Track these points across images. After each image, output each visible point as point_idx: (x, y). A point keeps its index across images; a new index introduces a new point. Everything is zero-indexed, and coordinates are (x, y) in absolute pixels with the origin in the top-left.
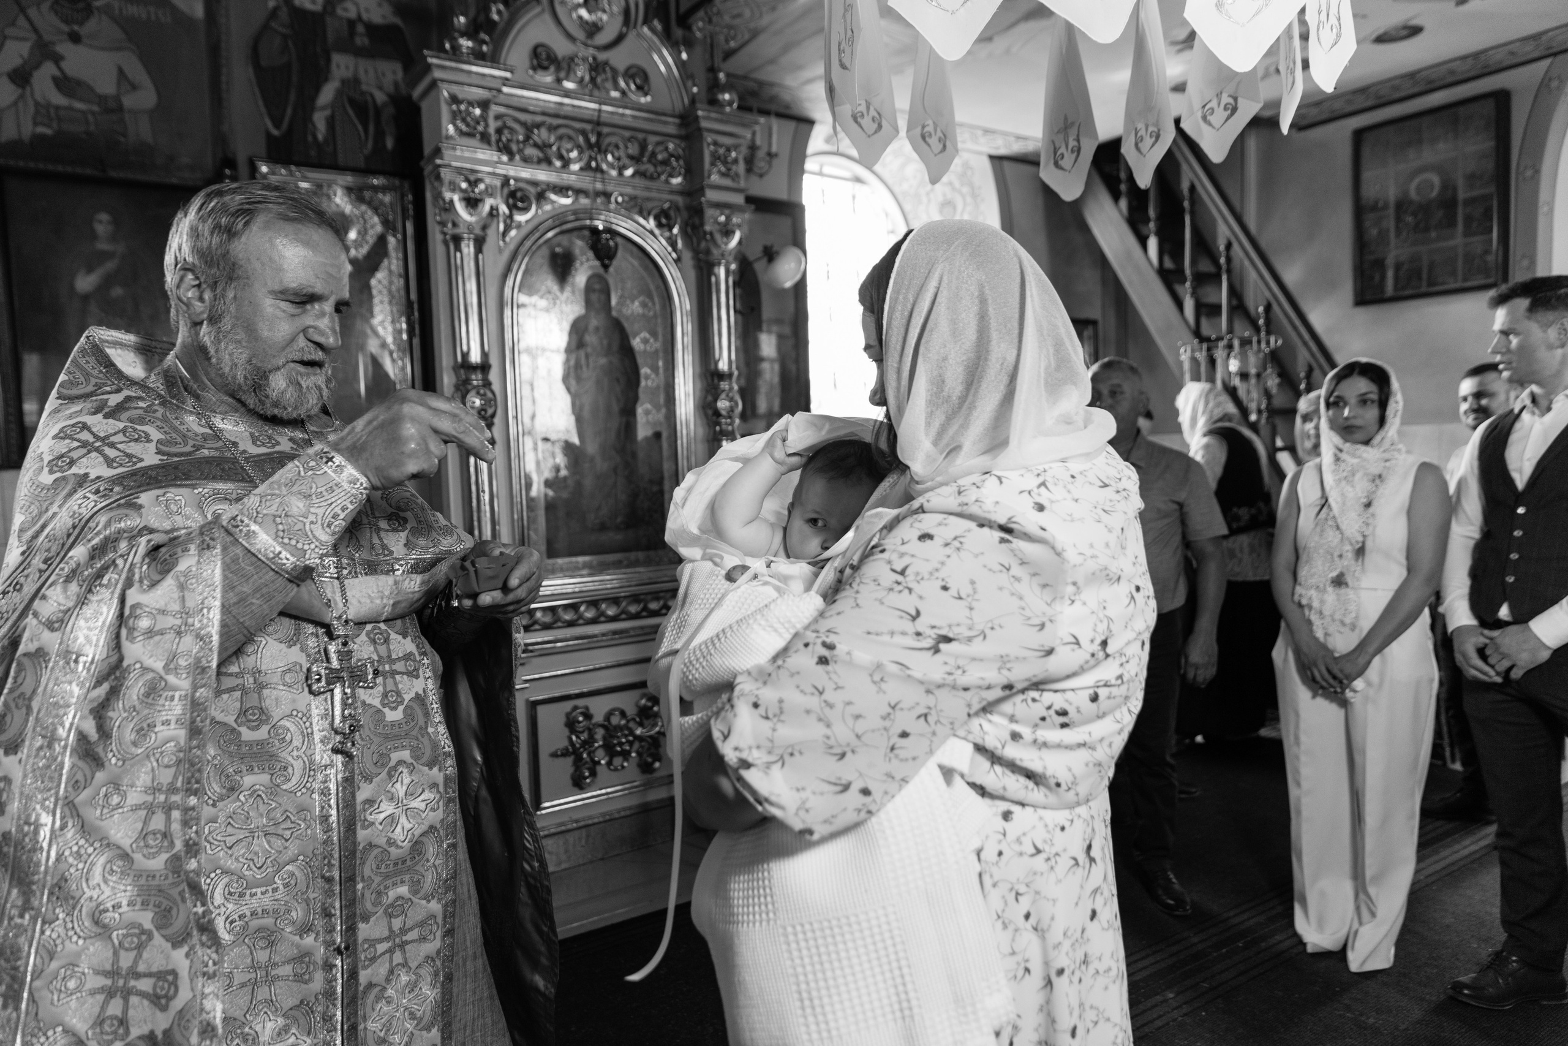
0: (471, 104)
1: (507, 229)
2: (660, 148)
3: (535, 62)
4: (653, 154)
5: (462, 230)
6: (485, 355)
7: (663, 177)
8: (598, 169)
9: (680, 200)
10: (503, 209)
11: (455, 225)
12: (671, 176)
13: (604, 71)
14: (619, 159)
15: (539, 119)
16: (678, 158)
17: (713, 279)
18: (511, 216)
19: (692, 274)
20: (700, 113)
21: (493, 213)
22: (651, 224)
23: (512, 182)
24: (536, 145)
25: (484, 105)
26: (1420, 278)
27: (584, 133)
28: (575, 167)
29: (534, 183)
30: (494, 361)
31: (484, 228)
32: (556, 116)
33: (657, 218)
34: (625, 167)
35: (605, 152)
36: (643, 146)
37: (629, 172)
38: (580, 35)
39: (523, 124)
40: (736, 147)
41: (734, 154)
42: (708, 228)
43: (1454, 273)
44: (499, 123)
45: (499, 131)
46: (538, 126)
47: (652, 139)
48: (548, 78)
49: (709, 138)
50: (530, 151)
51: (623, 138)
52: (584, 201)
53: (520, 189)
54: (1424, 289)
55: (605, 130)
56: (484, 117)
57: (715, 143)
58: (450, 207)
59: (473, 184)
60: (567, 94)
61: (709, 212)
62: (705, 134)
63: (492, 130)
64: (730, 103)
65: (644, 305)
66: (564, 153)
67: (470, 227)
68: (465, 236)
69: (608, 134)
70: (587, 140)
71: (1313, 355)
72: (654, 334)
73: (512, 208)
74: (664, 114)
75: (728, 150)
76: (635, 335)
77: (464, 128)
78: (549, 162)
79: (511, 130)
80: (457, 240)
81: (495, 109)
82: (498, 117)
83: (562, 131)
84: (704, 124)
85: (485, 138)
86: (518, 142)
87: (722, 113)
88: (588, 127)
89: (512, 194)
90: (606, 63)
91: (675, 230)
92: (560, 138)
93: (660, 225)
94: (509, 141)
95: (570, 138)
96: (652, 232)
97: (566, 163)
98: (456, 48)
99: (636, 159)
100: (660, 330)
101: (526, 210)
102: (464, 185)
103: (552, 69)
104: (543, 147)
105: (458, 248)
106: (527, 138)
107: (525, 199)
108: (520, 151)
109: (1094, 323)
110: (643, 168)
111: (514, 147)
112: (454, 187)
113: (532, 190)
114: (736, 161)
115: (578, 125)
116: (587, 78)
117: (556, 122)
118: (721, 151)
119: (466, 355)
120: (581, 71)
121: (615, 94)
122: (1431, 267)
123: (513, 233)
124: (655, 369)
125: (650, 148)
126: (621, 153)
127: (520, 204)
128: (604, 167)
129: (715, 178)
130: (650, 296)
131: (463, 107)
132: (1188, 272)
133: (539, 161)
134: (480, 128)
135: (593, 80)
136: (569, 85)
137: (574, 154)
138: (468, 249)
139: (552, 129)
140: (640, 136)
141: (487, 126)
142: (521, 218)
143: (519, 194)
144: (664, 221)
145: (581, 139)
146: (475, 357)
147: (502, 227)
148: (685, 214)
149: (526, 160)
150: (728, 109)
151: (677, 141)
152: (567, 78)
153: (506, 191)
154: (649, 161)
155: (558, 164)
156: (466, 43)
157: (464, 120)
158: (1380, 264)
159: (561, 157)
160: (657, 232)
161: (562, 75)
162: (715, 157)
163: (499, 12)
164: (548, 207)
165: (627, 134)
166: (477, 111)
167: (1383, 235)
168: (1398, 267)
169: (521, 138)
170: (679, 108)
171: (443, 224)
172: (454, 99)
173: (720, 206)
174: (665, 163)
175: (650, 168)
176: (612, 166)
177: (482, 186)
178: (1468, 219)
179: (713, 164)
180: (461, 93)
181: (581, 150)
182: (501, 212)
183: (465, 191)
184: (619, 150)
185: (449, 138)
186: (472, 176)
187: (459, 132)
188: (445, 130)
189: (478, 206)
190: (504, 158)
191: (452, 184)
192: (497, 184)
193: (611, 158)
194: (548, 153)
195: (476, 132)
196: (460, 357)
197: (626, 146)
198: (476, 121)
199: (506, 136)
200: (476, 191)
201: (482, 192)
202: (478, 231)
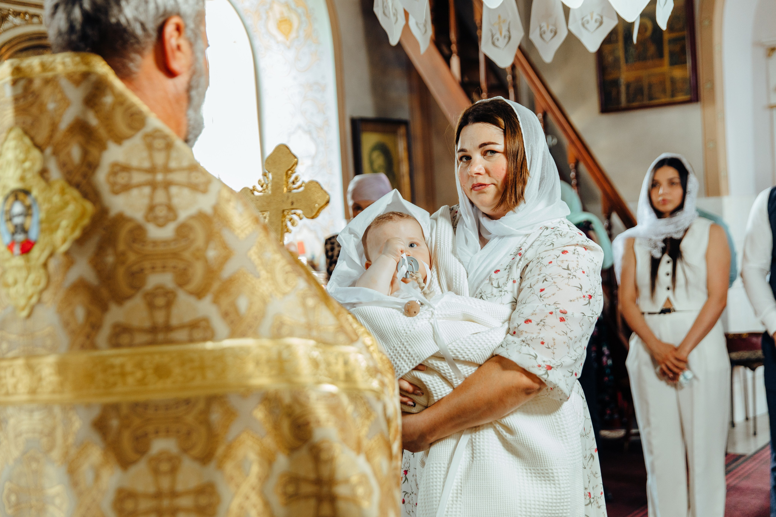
26: (642, 94)
43: (664, 91)
54: (646, 102)
71: (579, 151)
109: (405, 123)
122: (650, 86)
132: (483, 84)
158: (616, 83)
167: (617, 60)
168: (628, 86)
178: (672, 54)
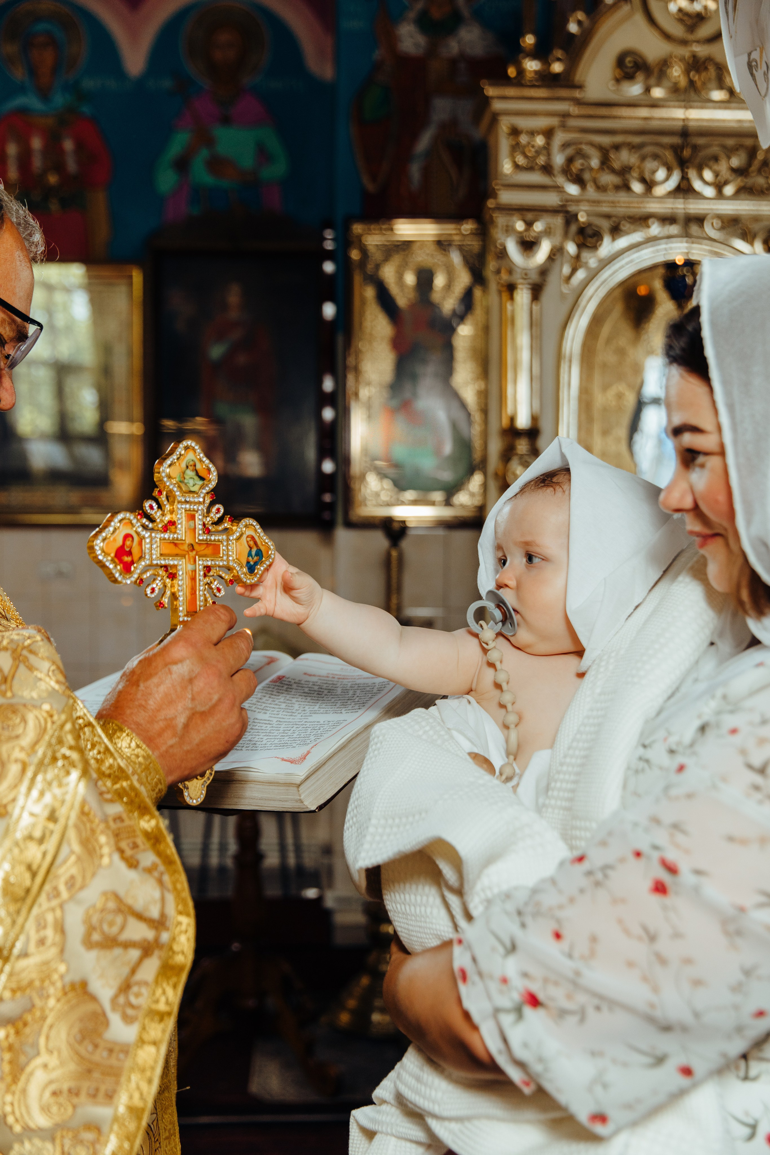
0: (532, 133)
1: (574, 270)
3: (618, 73)
5: (517, 278)
6: (535, 419)
8: (690, 191)
10: (571, 248)
11: (510, 272)
13: (706, 69)
14: (717, 175)
15: (619, 139)
18: (578, 257)
21: (556, 253)
22: (757, 248)
23: (582, 218)
24: (613, 171)
25: (549, 133)
27: (675, 148)
28: (660, 191)
29: (608, 216)
30: (545, 426)
31: (544, 271)
32: (643, 132)
33: (766, 243)
34: (726, 183)
35: (700, 168)
36: (752, 154)
37: (729, 190)
38: (677, 30)
39: (599, 147)
44: (570, 151)
45: (570, 160)
46: (617, 147)
48: (635, 90)
50: (608, 179)
51: (724, 147)
52: (670, 230)
53: (590, 225)
55: (701, 141)
56: (547, 148)
58: (503, 254)
59: (529, 224)
60: (654, 104)
63: (559, 159)
66: (647, 176)
67: (526, 274)
68: (520, 281)
69: (707, 146)
70: (678, 155)
73: (581, 246)
77: (521, 160)
78: (627, 187)
79: (585, 157)
80: (511, 288)
81: (562, 136)
82: (565, 146)
83: (648, 150)
85: (547, 169)
86: (591, 169)
88: (678, 140)
89: (582, 231)
90: (709, 59)
92: (643, 158)
94: (582, 170)
95: (656, 157)
97: (649, 185)
98: (521, 72)
99: (740, 172)
101: (595, 247)
102: (520, 226)
103: (640, 77)
104: (624, 172)
105: (512, 298)
106: (605, 162)
107: (597, 236)
108: (595, 181)
110: (750, 181)
111: (587, 176)
112: (509, 230)
113: (605, 224)
115: (667, 140)
116: (683, 82)
117: (637, 140)
119: (512, 419)
120: (676, 72)
121: (718, 95)
123: (581, 275)
126: (723, 167)
127: (589, 241)
128: (697, 185)
131: (524, 139)
133: (617, 188)
134: (541, 160)
135: (692, 83)
136: (658, 93)
137: (661, 174)
138: (523, 296)
139: (633, 148)
141: (549, 155)
142: (589, 257)
143: (589, 231)
145: (670, 157)
146: (523, 422)
147: (566, 270)
149: (602, 188)
152: (658, 85)
153: (573, 228)
154: (759, 171)
155: (637, 187)
156: (532, 66)
157: (524, 154)
159: (643, 180)
161: (652, 81)
163: (580, 23)
164: (623, 242)
165: (730, 142)
166: (540, 141)
169: (595, 163)
172: (515, 132)
175: (760, 181)
176: (707, 184)
177: (538, 227)
180: (523, 123)
181: (670, 170)
182: (568, 253)
183: (520, 233)
184: (720, 163)
185: (506, 175)
186: (529, 216)
187: (517, 166)
188: (503, 166)
189: (535, 248)
190: (573, 190)
191: (507, 226)
192: (558, 221)
193: (708, 175)
194: (627, 176)
195: (537, 164)
196: (505, 422)
197: (729, 158)
198: (538, 153)
199: (578, 164)
200: (534, 231)
201: (541, 232)
202: (534, 277)
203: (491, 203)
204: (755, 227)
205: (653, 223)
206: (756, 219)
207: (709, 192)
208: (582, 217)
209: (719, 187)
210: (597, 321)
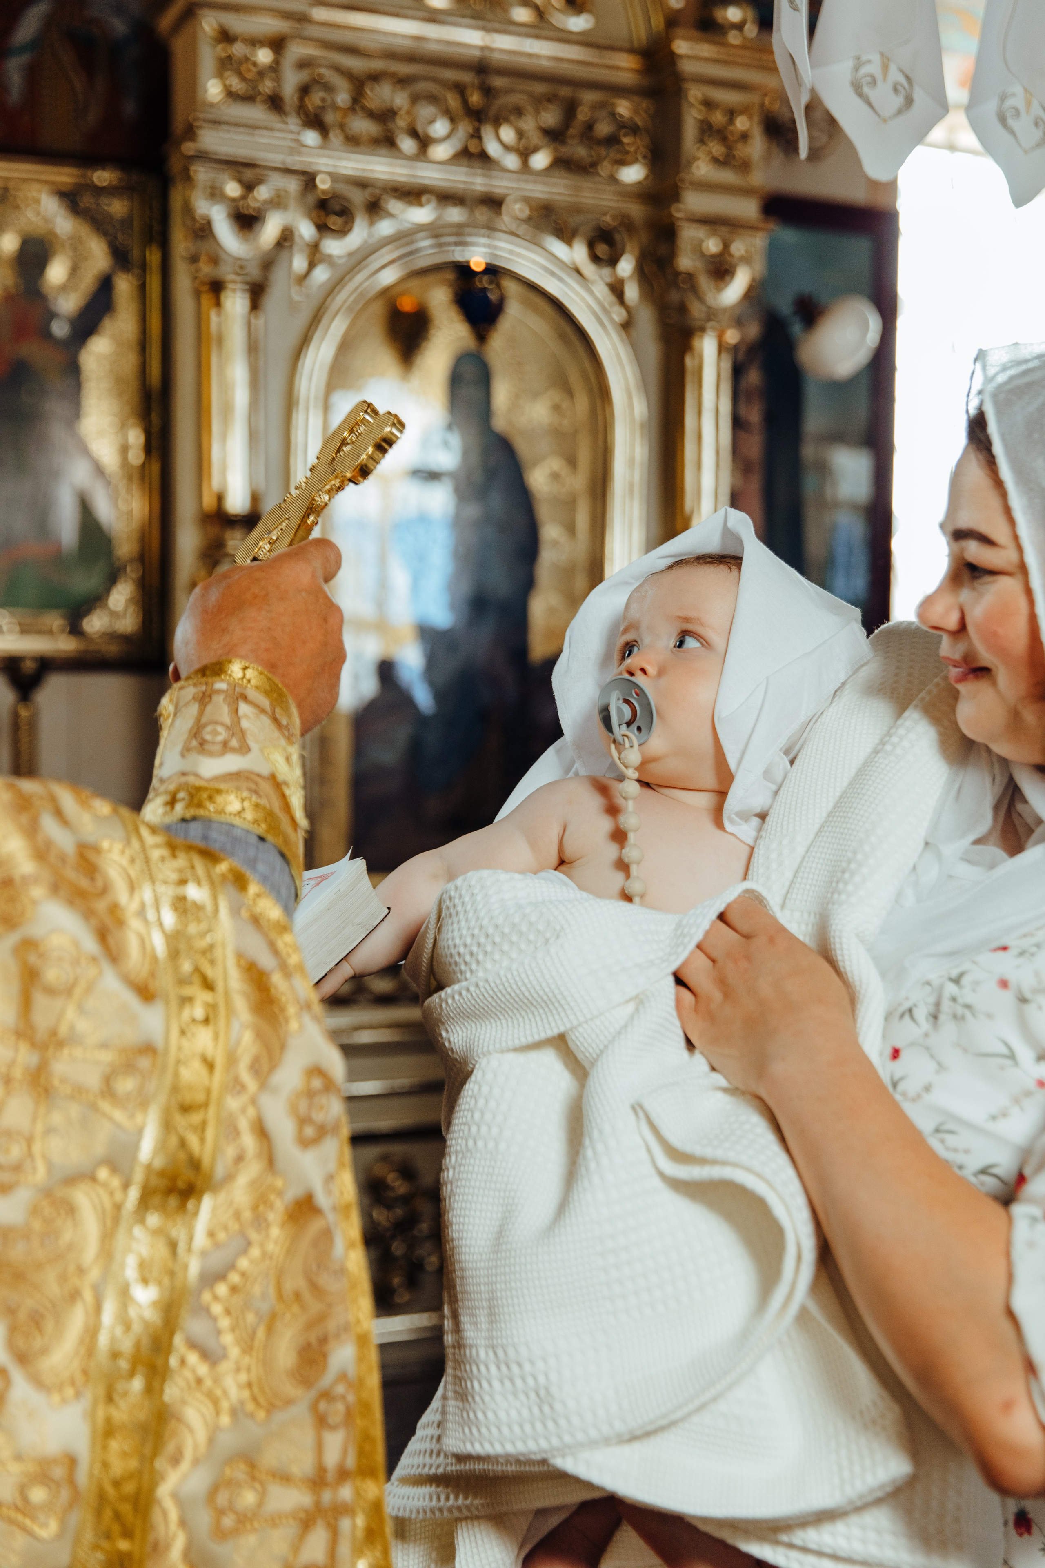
0: (252, 42)
1: (312, 265)
2: (603, 113)
4: (589, 127)
5: (227, 272)
6: (255, 498)
7: (605, 168)
8: (483, 157)
9: (636, 211)
10: (306, 230)
11: (215, 260)
12: (623, 163)
14: (520, 134)
15: (377, 65)
16: (634, 129)
17: (689, 361)
18: (316, 245)
19: (652, 350)
20: (681, 46)
21: (286, 238)
22: (578, 253)
23: (323, 184)
24: (369, 114)
25: (278, 44)
27: (460, 89)
28: (441, 152)
29: (362, 184)
31: (268, 264)
32: (411, 58)
33: (591, 245)
34: (534, 150)
35: (497, 123)
36: (570, 109)
37: (540, 160)
39: (348, 75)
40: (745, 110)
41: (741, 123)
42: (685, 262)
44: (304, 76)
45: (304, 90)
46: (375, 77)
47: (589, 97)
49: (695, 93)
50: (362, 126)
51: (531, 95)
52: (455, 215)
53: (336, 196)
55: (498, 82)
56: (275, 68)
57: (709, 104)
58: (206, 229)
59: (249, 187)
60: (431, 17)
61: (689, 234)
62: (687, 85)
63: (289, 89)
64: (739, 27)
65: (556, 408)
66: (420, 129)
67: (240, 266)
68: (230, 277)
70: (465, 102)
72: (572, 462)
73: (322, 228)
74: (611, 48)
75: (732, 113)
76: (536, 463)
77: (237, 86)
78: (393, 144)
79: (327, 87)
80: (216, 287)
81: (297, 50)
82: (300, 65)
83: (422, 86)
84: (687, 67)
85: (275, 103)
86: (336, 108)
87: (725, 45)
88: (467, 77)
89: (323, 204)
91: (626, 267)
92: (415, 99)
93: (595, 259)
94: (322, 109)
95: (433, 99)
96: (578, 272)
97: (424, 142)
99: (553, 134)
100: (584, 457)
101: (343, 232)
102: (233, 189)
104: (386, 117)
105: (218, 304)
106: (357, 98)
107: (346, 214)
108: (342, 126)
110: (568, 151)
111: (330, 118)
112: (215, 194)
113: (358, 197)
114: (745, 137)
115: (449, 75)
118: (718, 118)
119: (219, 498)
121: (522, 14)
123: (322, 273)
124: (571, 529)
125: (583, 115)
126: (529, 124)
127: (334, 222)
128: (493, 148)
129: (702, 169)
130: (569, 392)
131: (238, 49)
133: (376, 142)
134: (267, 86)
137: (440, 128)
138: (235, 303)
139: (402, 81)
140: (565, 92)
141: (277, 80)
142: (334, 247)
143: (334, 206)
144: (602, 249)
145: (453, 101)
146: (236, 502)
147: (299, 263)
148: (644, 237)
149: (353, 141)
150: (733, 38)
151: (636, 99)
153: (311, 199)
154: (580, 138)
155: (407, 145)
157: (239, 74)
159: (414, 133)
160: (589, 269)
162: (707, 130)
164: (385, 228)
165: (540, 88)
166: (264, 56)
169: (343, 98)
170: (641, 35)
171: (194, 259)
172: (226, 37)
173: (712, 222)
174: (612, 141)
175: (580, 152)
176: (507, 148)
177: (263, 193)
179: (701, 141)
180: (237, 23)
181: (453, 120)
182: (301, 237)
183: (234, 200)
184: (524, 117)
185: (212, 105)
186: (248, 174)
187: (230, 94)
188: (206, 91)
189: (257, 227)
190: (311, 137)
191: (213, 188)
192: (293, 185)
193: (507, 134)
194: (391, 125)
195: (260, 93)
196: (209, 502)
197: (537, 112)
198: (261, 74)
199: (316, 98)
200: (255, 199)
201: (265, 202)
202: (254, 272)
203: (188, 148)
204: (575, 220)
205: (429, 202)
206: (577, 209)
207: (511, 161)
208: (323, 182)
209: (525, 154)
210: (345, 347)
